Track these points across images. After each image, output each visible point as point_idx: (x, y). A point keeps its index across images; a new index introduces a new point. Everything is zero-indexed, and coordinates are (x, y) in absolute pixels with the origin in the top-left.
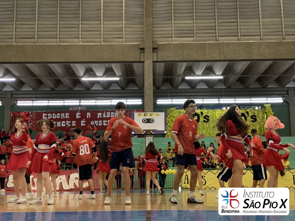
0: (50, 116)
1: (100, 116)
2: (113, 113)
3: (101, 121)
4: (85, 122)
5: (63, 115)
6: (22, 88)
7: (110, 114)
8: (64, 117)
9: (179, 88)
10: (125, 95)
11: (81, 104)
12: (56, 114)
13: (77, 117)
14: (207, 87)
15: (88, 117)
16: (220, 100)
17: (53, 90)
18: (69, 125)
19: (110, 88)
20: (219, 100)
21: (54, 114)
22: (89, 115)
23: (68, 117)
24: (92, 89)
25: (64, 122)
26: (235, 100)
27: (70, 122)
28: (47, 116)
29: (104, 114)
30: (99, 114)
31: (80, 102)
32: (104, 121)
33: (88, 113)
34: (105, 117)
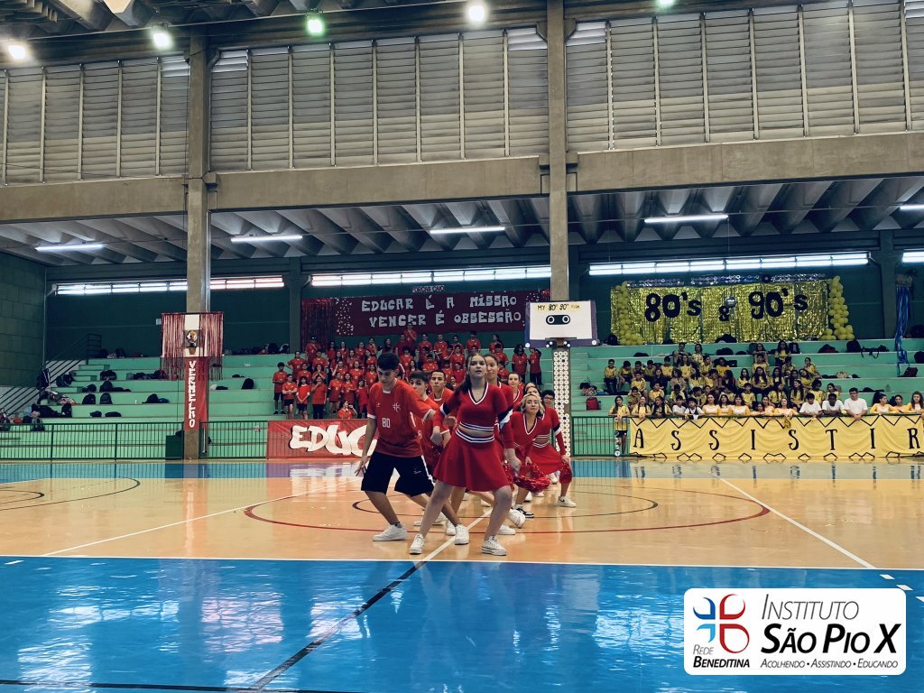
0: (376, 305)
1: (474, 303)
2: (499, 297)
3: (475, 315)
4: (443, 316)
5: (400, 301)
6: (321, 251)
7: (493, 299)
8: (402, 307)
9: (638, 239)
10: (522, 259)
11: (436, 280)
12: (387, 301)
13: (428, 308)
14: (697, 236)
15: (448, 307)
16: (728, 262)
17: (378, 252)
18: (414, 323)
19: (491, 247)
20: (725, 264)
21: (382, 302)
22: (450, 301)
23: (412, 307)
24: (457, 248)
25: (403, 317)
26: (761, 262)
27: (415, 317)
28: (370, 306)
29: (481, 300)
30: (472, 299)
31: (433, 276)
32: (480, 313)
33: (448, 299)
34: (484, 305)
